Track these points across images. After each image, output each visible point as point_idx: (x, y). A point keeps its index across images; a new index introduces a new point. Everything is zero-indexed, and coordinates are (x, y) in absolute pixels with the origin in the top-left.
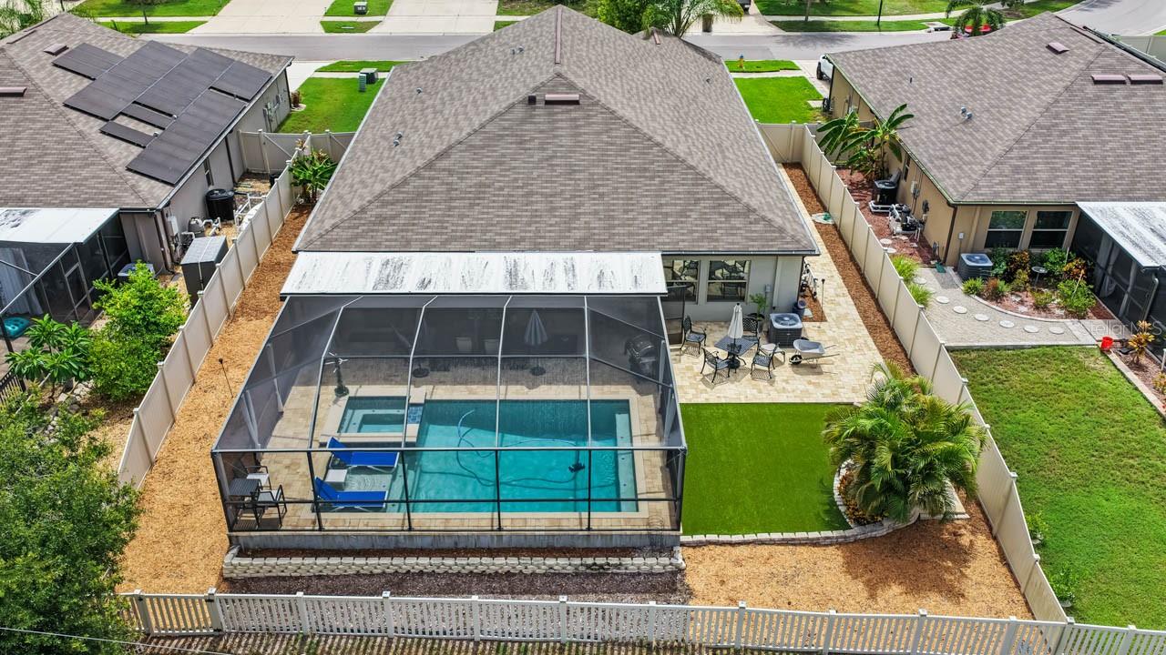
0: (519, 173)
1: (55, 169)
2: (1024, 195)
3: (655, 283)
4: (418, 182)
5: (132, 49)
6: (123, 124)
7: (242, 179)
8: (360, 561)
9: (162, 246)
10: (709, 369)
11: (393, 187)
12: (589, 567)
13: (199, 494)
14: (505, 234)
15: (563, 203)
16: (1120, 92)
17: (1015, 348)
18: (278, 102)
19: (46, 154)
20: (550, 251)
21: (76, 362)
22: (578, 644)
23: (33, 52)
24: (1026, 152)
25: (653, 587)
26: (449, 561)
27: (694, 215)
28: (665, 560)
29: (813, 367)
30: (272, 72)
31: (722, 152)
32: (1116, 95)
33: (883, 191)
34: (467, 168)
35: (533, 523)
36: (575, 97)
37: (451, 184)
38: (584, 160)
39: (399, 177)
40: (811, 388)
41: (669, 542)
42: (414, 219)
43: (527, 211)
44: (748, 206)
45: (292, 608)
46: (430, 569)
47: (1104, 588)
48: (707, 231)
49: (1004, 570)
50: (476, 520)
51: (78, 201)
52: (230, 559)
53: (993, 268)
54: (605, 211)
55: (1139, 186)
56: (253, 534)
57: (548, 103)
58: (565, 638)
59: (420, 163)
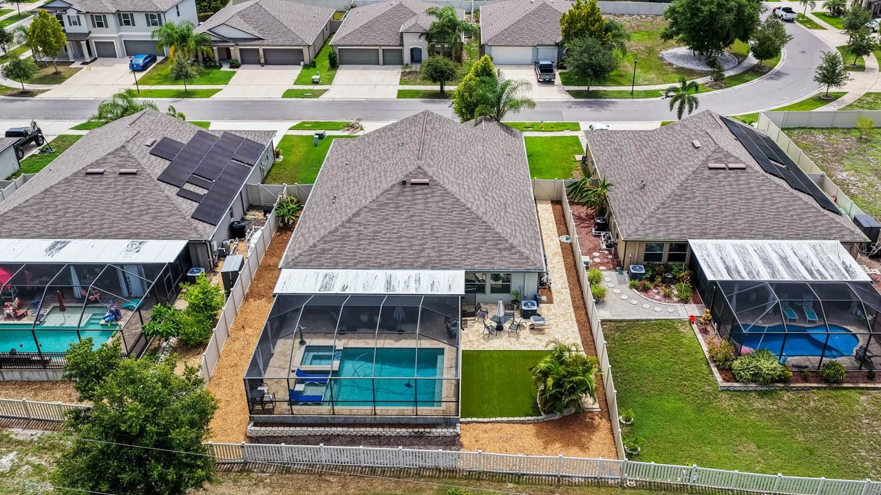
0: (395, 225)
1: (155, 218)
2: (661, 236)
3: (459, 289)
4: (343, 230)
5: (189, 137)
6: (188, 188)
7: (248, 210)
8: (310, 429)
9: (209, 258)
10: (487, 332)
11: (330, 233)
12: (416, 433)
13: (233, 395)
14: (386, 260)
15: (417, 242)
16: (722, 174)
17: (647, 320)
18: (268, 158)
19: (150, 209)
20: (409, 269)
21: (173, 328)
22: (408, 468)
23: (139, 146)
24: (666, 210)
25: (445, 443)
26: (351, 430)
27: (484, 250)
28: (451, 430)
29: (540, 330)
30: (264, 143)
31: (505, 208)
32: (720, 176)
33: (598, 224)
34: (369, 221)
35: (391, 412)
36: (426, 180)
37: (360, 231)
38: (429, 218)
39: (333, 226)
40: (537, 342)
41: (454, 421)
42: (341, 251)
43: (398, 246)
44: (512, 244)
45: (279, 451)
46: (342, 433)
47: (655, 445)
48: (490, 259)
49: (611, 436)
50: (364, 410)
51: (167, 236)
52: (250, 427)
53: (645, 274)
54: (438, 246)
55: (722, 231)
56: (261, 415)
57: (412, 184)
58: (402, 466)
59: (344, 219)
